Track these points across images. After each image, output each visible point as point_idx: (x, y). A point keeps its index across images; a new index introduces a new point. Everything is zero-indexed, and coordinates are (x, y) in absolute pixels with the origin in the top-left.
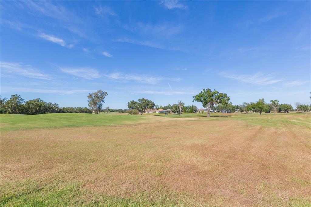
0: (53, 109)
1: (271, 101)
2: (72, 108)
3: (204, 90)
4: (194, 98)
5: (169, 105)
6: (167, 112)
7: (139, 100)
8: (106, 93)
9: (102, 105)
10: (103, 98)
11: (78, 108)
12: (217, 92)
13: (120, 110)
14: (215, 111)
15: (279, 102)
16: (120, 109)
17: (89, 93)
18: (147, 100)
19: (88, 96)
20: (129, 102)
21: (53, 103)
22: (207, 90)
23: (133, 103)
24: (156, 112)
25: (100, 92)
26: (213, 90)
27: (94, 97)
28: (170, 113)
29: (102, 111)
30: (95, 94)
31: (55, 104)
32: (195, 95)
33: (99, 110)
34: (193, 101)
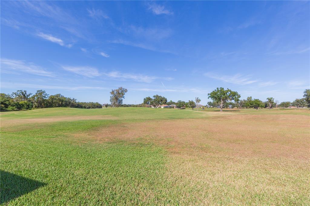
0: (72, 103)
1: (267, 99)
2: (85, 103)
3: (218, 88)
4: (210, 95)
5: (171, 101)
6: (171, 107)
7: (154, 96)
8: (126, 90)
9: (122, 101)
10: (123, 94)
11: (90, 102)
12: (230, 91)
14: (212, 107)
15: (274, 99)
16: (125, 104)
17: (112, 90)
18: (161, 96)
19: (110, 92)
20: (144, 98)
21: (72, 99)
22: (220, 88)
23: (149, 99)
24: (161, 107)
25: (121, 88)
26: (225, 89)
27: (116, 93)
28: (173, 108)
29: (122, 106)
30: (116, 90)
31: (74, 99)
32: (210, 93)
33: (120, 105)
34: (208, 98)
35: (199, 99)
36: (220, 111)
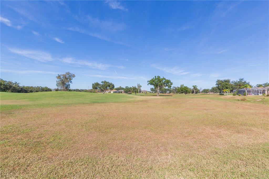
0: (14, 87)
1: (193, 86)
2: (32, 87)
3: (155, 77)
4: (149, 82)
5: (120, 87)
6: (120, 92)
7: (102, 82)
8: (74, 75)
9: (69, 85)
10: (70, 79)
11: (38, 87)
12: (165, 79)
13: (77, 89)
14: (154, 92)
15: (197, 86)
17: (59, 75)
18: (108, 82)
19: (57, 77)
20: (93, 84)
21: (14, 82)
22: (157, 77)
23: (97, 84)
24: (111, 92)
25: (68, 73)
26: (161, 77)
27: (63, 78)
28: (122, 93)
29: (70, 90)
30: (63, 75)
31: (16, 83)
32: (149, 80)
33: (67, 89)
34: (148, 85)
35: (140, 85)
36: (156, 95)
